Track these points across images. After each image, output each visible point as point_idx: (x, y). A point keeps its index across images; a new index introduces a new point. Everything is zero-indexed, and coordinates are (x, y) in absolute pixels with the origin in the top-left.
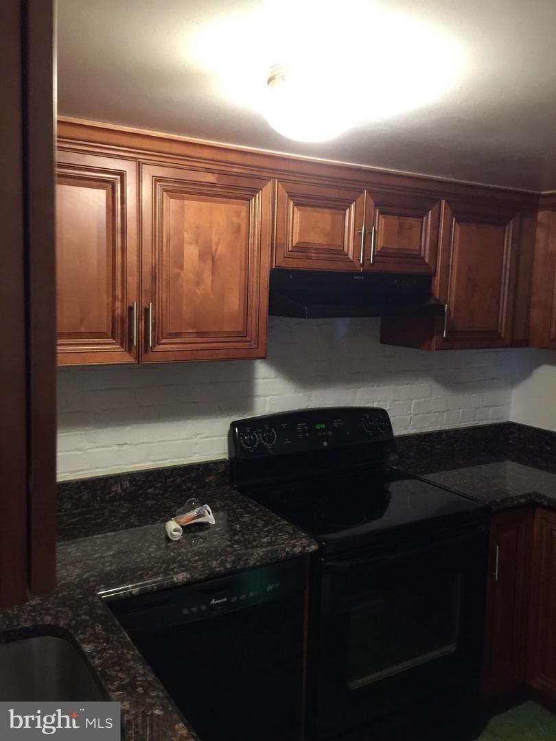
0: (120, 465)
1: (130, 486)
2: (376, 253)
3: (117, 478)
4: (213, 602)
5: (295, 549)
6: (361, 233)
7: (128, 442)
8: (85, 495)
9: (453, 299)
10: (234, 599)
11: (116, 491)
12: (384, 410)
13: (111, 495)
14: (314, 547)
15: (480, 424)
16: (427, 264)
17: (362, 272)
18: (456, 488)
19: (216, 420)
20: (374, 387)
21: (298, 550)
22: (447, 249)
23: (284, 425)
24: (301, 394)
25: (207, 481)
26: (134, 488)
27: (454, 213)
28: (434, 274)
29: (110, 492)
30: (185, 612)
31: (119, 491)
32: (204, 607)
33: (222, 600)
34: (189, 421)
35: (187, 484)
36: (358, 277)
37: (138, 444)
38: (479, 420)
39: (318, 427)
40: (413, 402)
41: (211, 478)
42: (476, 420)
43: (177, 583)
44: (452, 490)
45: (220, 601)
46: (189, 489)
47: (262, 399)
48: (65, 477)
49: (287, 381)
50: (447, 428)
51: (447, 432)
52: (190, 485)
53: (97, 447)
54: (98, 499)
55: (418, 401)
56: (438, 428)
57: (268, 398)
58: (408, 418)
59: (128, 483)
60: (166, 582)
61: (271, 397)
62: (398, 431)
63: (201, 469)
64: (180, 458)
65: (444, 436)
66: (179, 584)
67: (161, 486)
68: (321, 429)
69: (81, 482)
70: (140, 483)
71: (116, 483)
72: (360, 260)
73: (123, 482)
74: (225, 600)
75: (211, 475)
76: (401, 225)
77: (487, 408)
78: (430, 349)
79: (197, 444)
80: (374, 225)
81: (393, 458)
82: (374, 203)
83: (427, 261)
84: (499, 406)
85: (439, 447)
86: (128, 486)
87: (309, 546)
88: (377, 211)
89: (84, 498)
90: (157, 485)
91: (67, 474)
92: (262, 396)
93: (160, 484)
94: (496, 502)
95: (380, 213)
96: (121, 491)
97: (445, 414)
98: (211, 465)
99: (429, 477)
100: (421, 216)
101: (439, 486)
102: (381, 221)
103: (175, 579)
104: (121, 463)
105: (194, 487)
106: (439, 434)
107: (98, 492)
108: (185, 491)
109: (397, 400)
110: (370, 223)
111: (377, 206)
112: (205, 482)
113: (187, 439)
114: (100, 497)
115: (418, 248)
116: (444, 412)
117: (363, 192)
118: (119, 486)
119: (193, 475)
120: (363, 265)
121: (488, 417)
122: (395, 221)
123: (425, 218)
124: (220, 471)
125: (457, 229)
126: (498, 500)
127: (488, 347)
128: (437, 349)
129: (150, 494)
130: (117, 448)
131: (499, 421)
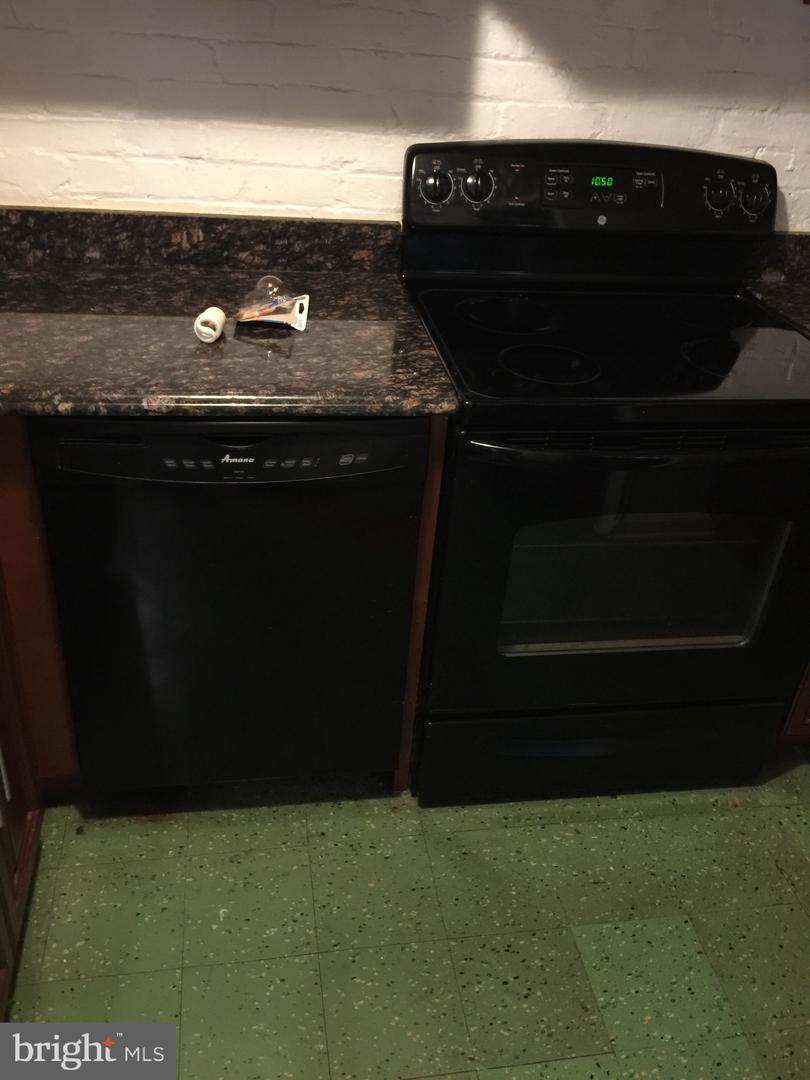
0: (192, 198)
1: (204, 240)
3: (181, 221)
4: (227, 458)
5: (405, 402)
7: (206, 156)
8: (123, 240)
10: (270, 464)
11: (180, 244)
13: (171, 250)
14: (447, 406)
19: (385, 138)
21: (409, 405)
23: (517, 167)
24: (581, 106)
25: (354, 258)
26: (213, 244)
29: (168, 245)
30: (170, 463)
31: (186, 245)
32: (207, 464)
33: (246, 460)
34: (326, 131)
35: (315, 257)
37: (224, 161)
39: (597, 181)
41: (363, 254)
43: (147, 411)
45: (241, 460)
46: (319, 266)
47: (492, 104)
48: (90, 203)
49: (551, 71)
52: (321, 259)
53: (145, 155)
54: (148, 252)
57: (503, 106)
59: (201, 233)
60: (127, 405)
61: (510, 103)
63: (344, 233)
64: (310, 204)
66: (151, 414)
67: (263, 251)
68: (602, 190)
69: (114, 215)
70: (224, 237)
71: (178, 228)
73: (191, 230)
74: (251, 460)
75: (363, 248)
79: (342, 181)
86: (201, 239)
87: (436, 402)
89: (121, 246)
90: (256, 248)
91: (95, 198)
92: (492, 99)
93: (262, 247)
96: (189, 247)
98: (364, 229)
103: (144, 404)
104: (193, 194)
105: (329, 265)
107: (146, 239)
108: (311, 268)
112: (350, 258)
113: (322, 167)
114: (149, 248)
118: (185, 236)
119: (328, 242)
124: (382, 243)
129: (243, 262)
130: (184, 163)
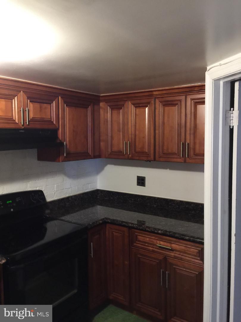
2: (30, 120)
6: (21, 111)
9: (68, 140)
12: (42, 191)
14: (4, 261)
15: (86, 192)
16: (55, 125)
17: (23, 129)
18: (74, 221)
20: (37, 181)
22: (63, 118)
27: (65, 102)
28: (58, 129)
36: (22, 131)
38: (85, 190)
39: (8, 202)
40: (55, 185)
42: (83, 190)
44: (72, 222)
50: (72, 195)
51: (71, 197)
55: (57, 184)
56: (67, 195)
58: (54, 193)
62: (49, 199)
65: (70, 199)
68: (10, 203)
72: (21, 123)
76: (41, 107)
77: (88, 185)
78: (59, 161)
80: (28, 107)
81: (47, 211)
82: (26, 97)
83: (54, 123)
84: (93, 183)
85: (68, 204)
88: (29, 100)
94: (90, 224)
95: (30, 102)
97: (70, 189)
99: (63, 218)
100: (50, 103)
101: (67, 221)
102: (31, 106)
106: (68, 198)
109: (47, 186)
110: (25, 106)
111: (28, 98)
115: (50, 117)
116: (70, 188)
117: (20, 92)
120: (23, 125)
121: (89, 188)
122: (37, 105)
123: (52, 104)
125: (67, 109)
126: (91, 223)
127: (84, 159)
128: (62, 161)
131: (93, 190)
